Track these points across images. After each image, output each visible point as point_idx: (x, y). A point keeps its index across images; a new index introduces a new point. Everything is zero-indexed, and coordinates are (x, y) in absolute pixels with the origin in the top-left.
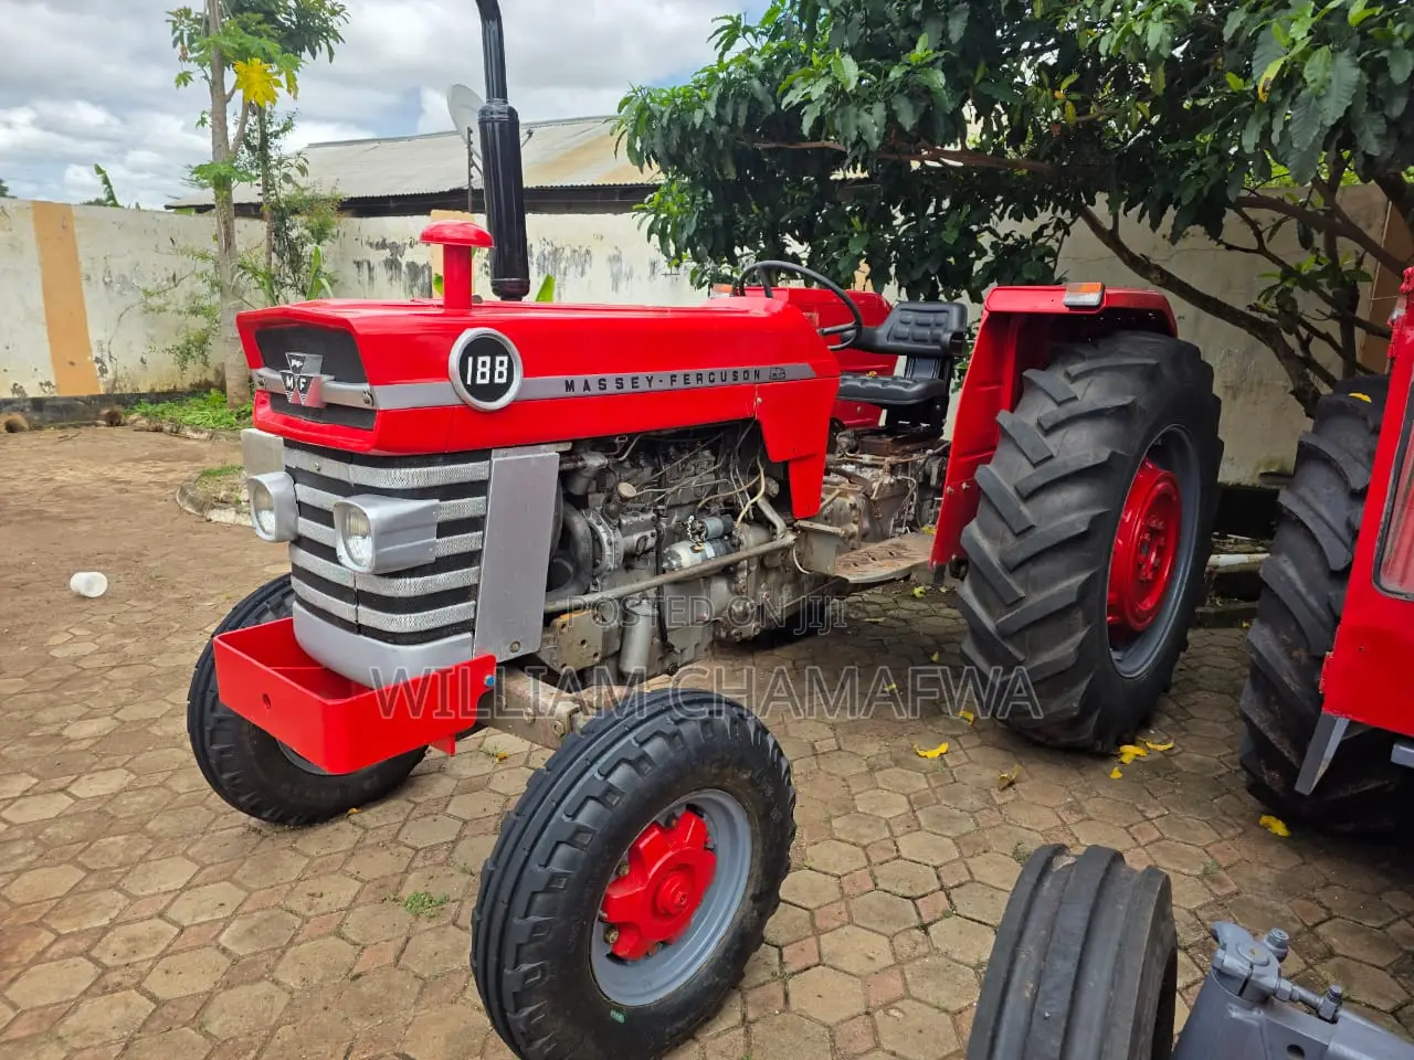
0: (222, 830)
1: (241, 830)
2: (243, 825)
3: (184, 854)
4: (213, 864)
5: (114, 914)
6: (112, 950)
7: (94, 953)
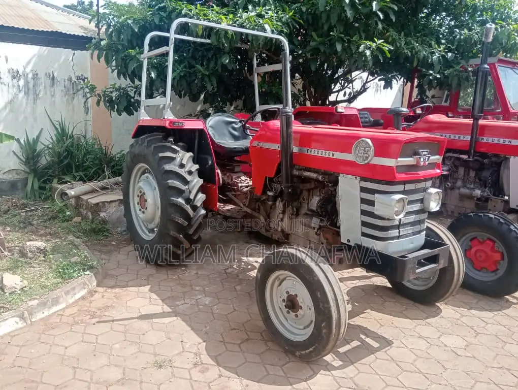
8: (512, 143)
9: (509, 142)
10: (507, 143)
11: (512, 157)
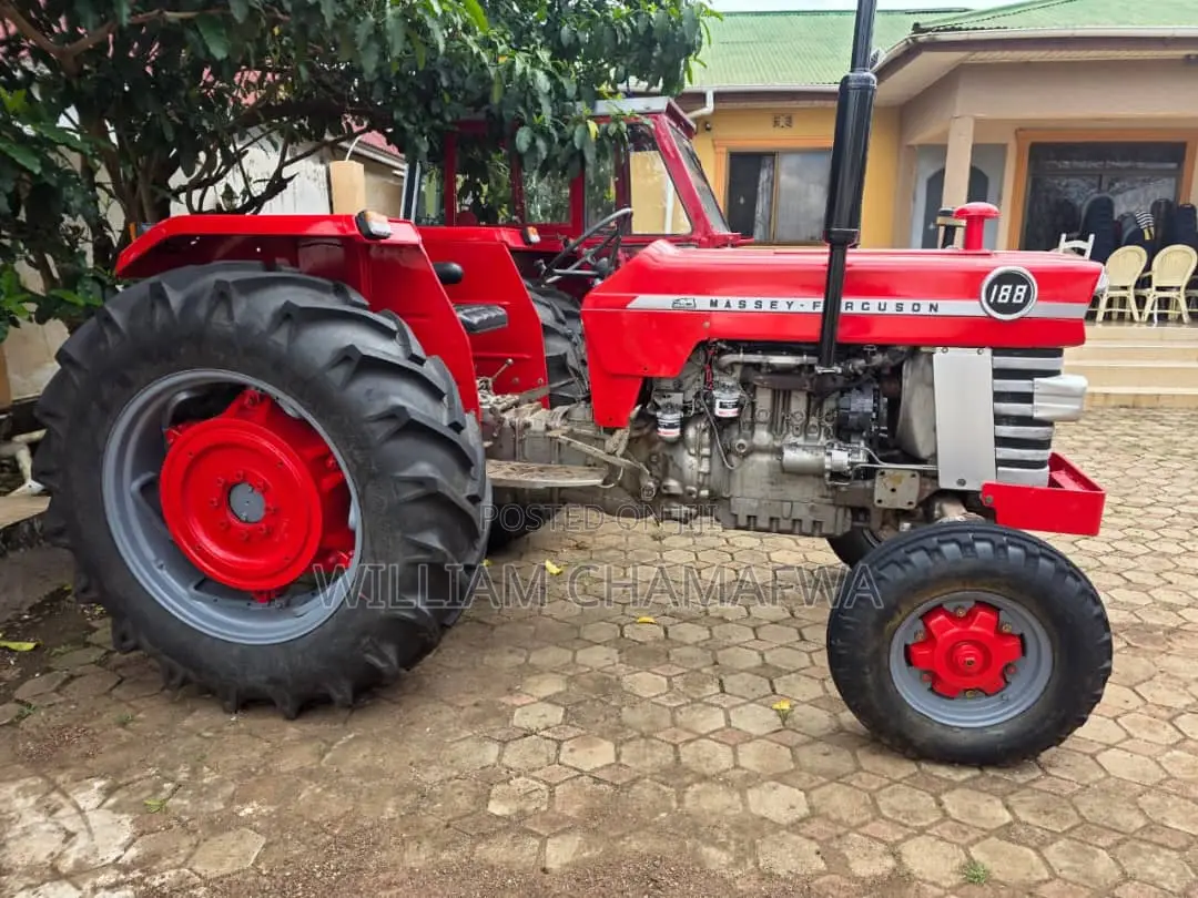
0: (1070, 781)
1: (1051, 771)
2: (1048, 774)
3: (1108, 775)
4: (1085, 754)
5: (1168, 754)
6: (1167, 734)
7: (1180, 736)
8: (941, 312)
9: (931, 306)
10: (925, 310)
11: (939, 349)
